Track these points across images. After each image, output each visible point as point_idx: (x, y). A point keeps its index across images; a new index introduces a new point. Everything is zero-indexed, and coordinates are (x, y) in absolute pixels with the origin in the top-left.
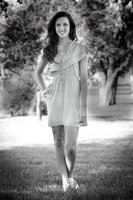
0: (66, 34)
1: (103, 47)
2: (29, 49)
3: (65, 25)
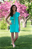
2: (6, 13)
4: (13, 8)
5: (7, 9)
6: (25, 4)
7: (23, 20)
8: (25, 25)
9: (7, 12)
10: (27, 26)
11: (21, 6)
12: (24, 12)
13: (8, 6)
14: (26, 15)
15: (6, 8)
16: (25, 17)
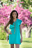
0: (16, 17)
1: (27, 20)
2: (5, 20)
3: (15, 14)
4: (13, 14)
5: (7, 14)
6: (29, 9)
7: (27, 28)
8: (29, 35)
9: (6, 18)
10: (31, 36)
11: (24, 11)
12: (27, 19)
13: (7, 11)
14: (30, 23)
15: (5, 13)
16: (29, 24)
